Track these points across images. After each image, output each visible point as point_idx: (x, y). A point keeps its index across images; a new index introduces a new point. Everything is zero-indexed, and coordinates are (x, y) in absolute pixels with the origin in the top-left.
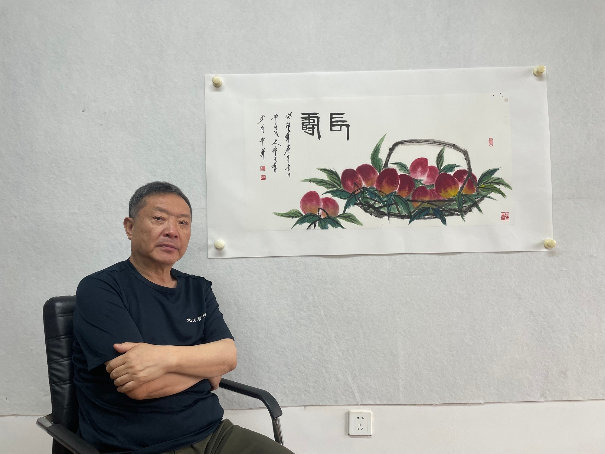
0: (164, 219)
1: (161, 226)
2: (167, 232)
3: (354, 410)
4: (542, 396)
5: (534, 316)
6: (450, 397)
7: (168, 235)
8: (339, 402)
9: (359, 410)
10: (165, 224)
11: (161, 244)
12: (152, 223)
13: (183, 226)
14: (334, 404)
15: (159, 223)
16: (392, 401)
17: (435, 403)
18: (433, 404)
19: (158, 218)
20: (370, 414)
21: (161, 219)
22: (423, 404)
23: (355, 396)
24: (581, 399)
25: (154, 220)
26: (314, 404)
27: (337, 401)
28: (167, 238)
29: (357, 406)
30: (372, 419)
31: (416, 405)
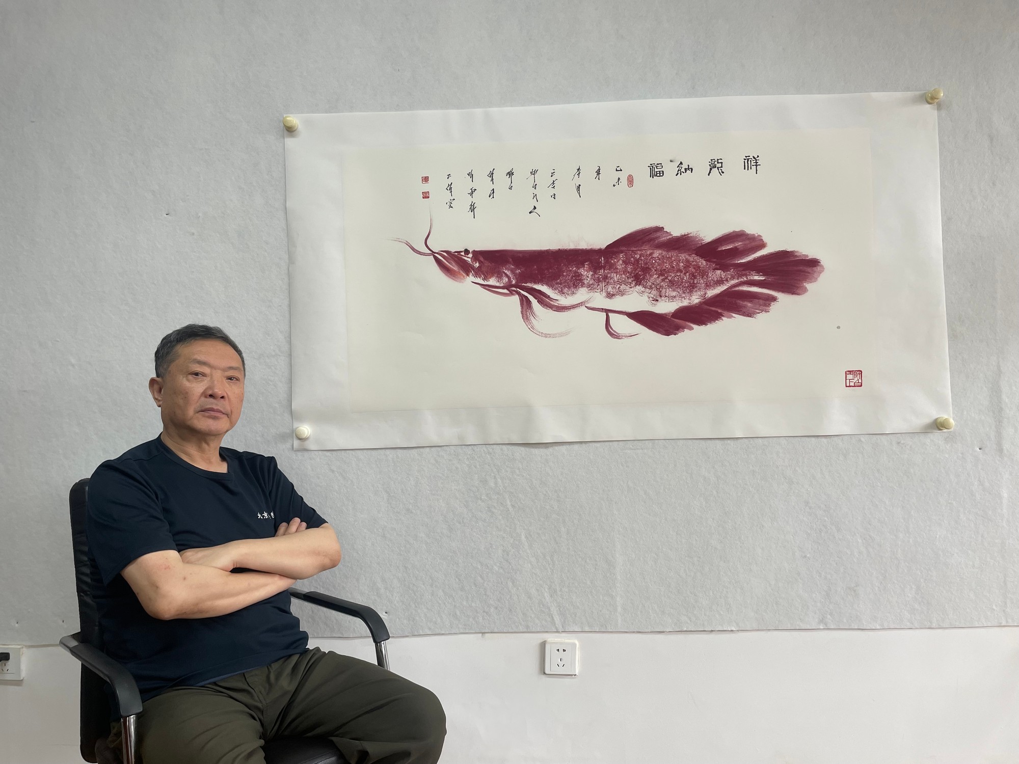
0: (204, 375)
1: (202, 384)
2: (210, 392)
3: (551, 638)
4: (822, 621)
5: (810, 508)
6: (689, 622)
7: (211, 396)
8: (531, 628)
9: (559, 640)
10: (206, 381)
11: (203, 408)
12: (188, 380)
13: (231, 382)
14: (524, 630)
15: (198, 380)
16: (606, 627)
17: (668, 630)
18: (664, 632)
19: (197, 374)
20: (575, 645)
21: (200, 375)
22: (649, 630)
23: (553, 619)
24: (878, 627)
25: (190, 377)
26: (496, 630)
27: (527, 627)
28: (211, 400)
29: (557, 634)
30: (578, 652)
31: (640, 632)
